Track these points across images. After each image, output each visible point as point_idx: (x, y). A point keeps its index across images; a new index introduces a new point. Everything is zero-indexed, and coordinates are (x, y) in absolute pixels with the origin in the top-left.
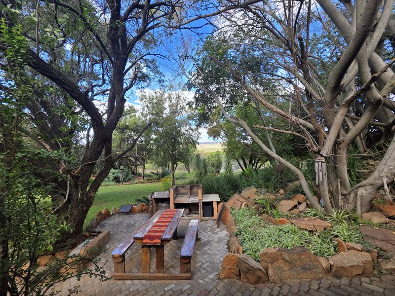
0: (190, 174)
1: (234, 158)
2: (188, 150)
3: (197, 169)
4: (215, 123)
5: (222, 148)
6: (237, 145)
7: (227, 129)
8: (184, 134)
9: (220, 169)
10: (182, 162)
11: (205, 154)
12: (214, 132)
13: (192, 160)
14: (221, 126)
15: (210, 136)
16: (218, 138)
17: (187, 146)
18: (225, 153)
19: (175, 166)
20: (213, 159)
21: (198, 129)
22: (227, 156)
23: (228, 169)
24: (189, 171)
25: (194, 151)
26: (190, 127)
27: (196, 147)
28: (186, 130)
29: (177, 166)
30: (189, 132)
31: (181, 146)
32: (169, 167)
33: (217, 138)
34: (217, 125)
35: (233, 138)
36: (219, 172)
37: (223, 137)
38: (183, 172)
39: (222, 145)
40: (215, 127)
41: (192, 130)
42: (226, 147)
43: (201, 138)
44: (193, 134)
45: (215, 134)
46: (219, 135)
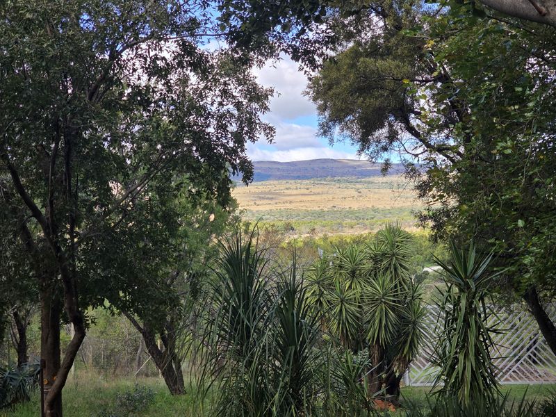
0: (181, 402)
1: (512, 283)
2: (169, 219)
3: (230, 363)
4: (377, 22)
5: (420, 205)
6: (531, 185)
7: (459, 69)
8: (142, 97)
9: (406, 364)
10: (124, 308)
11: (294, 252)
12: (367, 85)
13: (195, 292)
14: (416, 47)
15: (337, 117)
16: (393, 136)
17: (160, 191)
18: (442, 250)
19: (68, 333)
20: (358, 289)
21: (246, 61)
22: (456, 270)
23: (466, 366)
24: (174, 380)
25: (217, 228)
26: (188, 49)
27: (225, 200)
28: (157, 71)
29: (81, 333)
30: (184, 81)
31: (116, 189)
32: (22, 348)
33: (383, 132)
34: (389, 34)
35: (503, 134)
36: (393, 385)
37: (434, 126)
38: (127, 383)
39: (423, 189)
40: (374, 50)
41: (200, 64)
42: (453, 202)
43: (269, 130)
44: (212, 102)
45: (374, 102)
46: (404, 112)
